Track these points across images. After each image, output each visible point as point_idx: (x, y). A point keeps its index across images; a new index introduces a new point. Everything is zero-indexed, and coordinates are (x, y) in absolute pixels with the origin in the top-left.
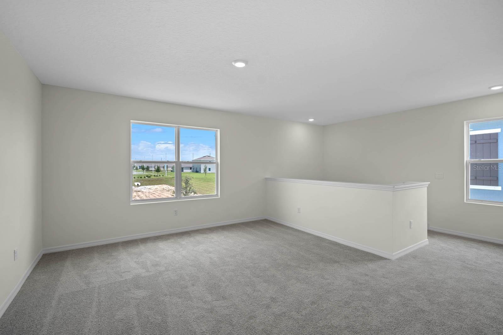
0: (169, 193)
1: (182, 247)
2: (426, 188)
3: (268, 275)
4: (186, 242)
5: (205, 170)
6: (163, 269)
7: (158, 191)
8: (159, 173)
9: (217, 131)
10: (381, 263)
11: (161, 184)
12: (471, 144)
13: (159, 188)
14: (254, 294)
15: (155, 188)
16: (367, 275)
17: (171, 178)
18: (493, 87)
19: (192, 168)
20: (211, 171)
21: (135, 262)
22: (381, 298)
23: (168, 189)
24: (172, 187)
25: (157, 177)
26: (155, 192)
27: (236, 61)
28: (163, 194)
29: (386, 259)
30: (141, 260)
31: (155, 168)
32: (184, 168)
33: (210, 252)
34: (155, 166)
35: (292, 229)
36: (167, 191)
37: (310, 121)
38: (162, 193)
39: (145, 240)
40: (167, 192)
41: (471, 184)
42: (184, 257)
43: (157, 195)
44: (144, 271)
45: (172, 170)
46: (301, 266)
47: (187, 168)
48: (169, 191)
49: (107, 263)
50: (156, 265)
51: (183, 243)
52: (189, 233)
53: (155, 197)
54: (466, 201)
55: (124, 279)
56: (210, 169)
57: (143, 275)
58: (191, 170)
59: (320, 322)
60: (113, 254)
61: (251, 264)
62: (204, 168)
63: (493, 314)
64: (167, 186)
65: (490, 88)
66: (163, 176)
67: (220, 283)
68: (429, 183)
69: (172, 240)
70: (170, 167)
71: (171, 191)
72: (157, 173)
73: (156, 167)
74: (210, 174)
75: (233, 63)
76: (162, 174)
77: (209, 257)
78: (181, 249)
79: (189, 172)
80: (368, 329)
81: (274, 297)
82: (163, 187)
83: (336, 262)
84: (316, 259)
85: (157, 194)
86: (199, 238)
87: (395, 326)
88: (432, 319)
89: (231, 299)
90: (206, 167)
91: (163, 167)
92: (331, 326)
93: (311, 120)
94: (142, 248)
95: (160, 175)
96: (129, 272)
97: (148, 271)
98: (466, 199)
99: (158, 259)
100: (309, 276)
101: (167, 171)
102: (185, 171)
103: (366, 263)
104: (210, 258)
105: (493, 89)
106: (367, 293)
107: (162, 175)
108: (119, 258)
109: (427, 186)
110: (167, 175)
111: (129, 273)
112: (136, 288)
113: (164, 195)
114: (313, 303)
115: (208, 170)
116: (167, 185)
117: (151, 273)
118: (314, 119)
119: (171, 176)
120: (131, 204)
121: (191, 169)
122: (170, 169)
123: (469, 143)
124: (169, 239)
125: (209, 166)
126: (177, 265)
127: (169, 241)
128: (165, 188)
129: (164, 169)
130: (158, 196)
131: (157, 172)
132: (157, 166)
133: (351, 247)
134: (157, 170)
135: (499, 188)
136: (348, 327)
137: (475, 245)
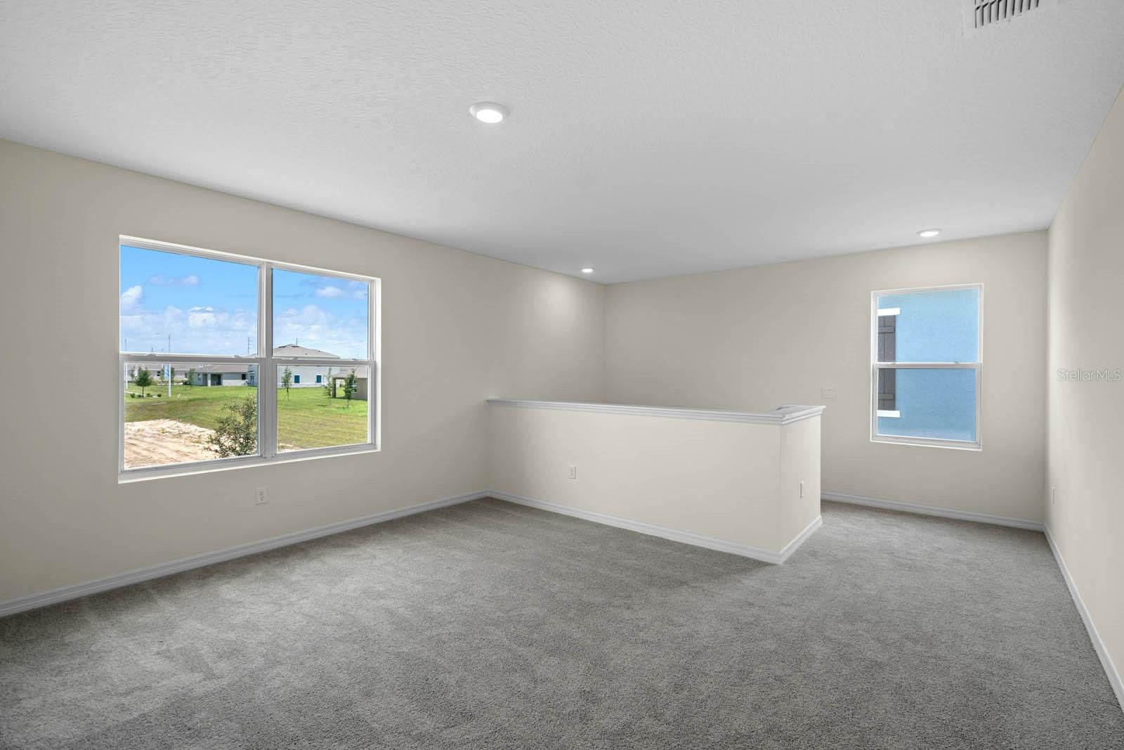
0: (182, 441)
1: (294, 591)
2: (819, 418)
3: (552, 634)
4: (301, 572)
5: (286, 382)
6: (260, 661)
7: (145, 437)
8: (146, 388)
9: (373, 281)
10: (763, 574)
11: (154, 419)
12: (879, 333)
13: (147, 428)
14: (538, 691)
15: (137, 429)
16: (751, 604)
17: (183, 401)
18: (923, 231)
19: (248, 376)
20: (303, 383)
21: (158, 653)
22: (799, 650)
23: (176, 432)
24: (188, 425)
25: (141, 400)
26: (137, 439)
27: (481, 105)
28: (164, 444)
29: (767, 564)
30: (177, 646)
31: (132, 376)
32: (223, 376)
33: (381, 596)
34: (133, 371)
35: (557, 516)
36: (175, 436)
37: (586, 273)
38: (161, 443)
39: (168, 584)
40: (175, 440)
41: (879, 409)
42: (312, 617)
43: (144, 449)
44: (198, 676)
45: (186, 379)
46: (616, 603)
47: (233, 375)
48: (179, 435)
49: (55, 673)
50: (233, 652)
51: (294, 578)
52: (303, 549)
53: (138, 454)
54: (873, 440)
55: (135, 715)
56: (297, 379)
57: (199, 690)
58: (244, 382)
59: (711, 730)
60: (68, 639)
61: (499, 613)
62: (284, 375)
63: (982, 649)
64: (174, 422)
65: (919, 233)
66: (159, 396)
67: (441, 678)
68: (825, 407)
69: (259, 574)
70: (180, 373)
71: (188, 435)
72: (141, 388)
73: (136, 373)
74: (301, 390)
75: (472, 110)
76: (156, 391)
77: (384, 609)
78: (294, 598)
79: (240, 385)
80: (807, 727)
81: (588, 689)
82: (159, 426)
83: (682, 583)
84: (638, 581)
85: (144, 445)
86: (336, 560)
87: (850, 707)
88: (902, 679)
89: (487, 715)
90: (290, 374)
91: (159, 372)
92: (738, 736)
93: (587, 271)
94: (165, 608)
95: (151, 393)
96: (146, 688)
97: (210, 676)
98: (873, 436)
99: (232, 636)
100: (641, 624)
101: (172, 382)
102: (225, 382)
103: (737, 577)
104: (387, 610)
105: (923, 235)
106: (770, 645)
107: (157, 394)
108: (93, 648)
109: (821, 413)
110: (172, 393)
111: (145, 694)
112: (190, 737)
113: (165, 448)
114: (678, 687)
115: (292, 379)
116: (175, 420)
117: (225, 682)
118: (593, 268)
119: (186, 398)
120: (120, 483)
121: (244, 377)
122: (181, 378)
123: (877, 332)
124: (245, 571)
125: (295, 371)
126: (299, 644)
127: (249, 577)
128: (168, 430)
129: (162, 378)
130: (146, 452)
131: (139, 385)
132: (140, 370)
133: (694, 546)
134: (140, 382)
135: (895, 414)
136: (770, 731)
137: (893, 520)
